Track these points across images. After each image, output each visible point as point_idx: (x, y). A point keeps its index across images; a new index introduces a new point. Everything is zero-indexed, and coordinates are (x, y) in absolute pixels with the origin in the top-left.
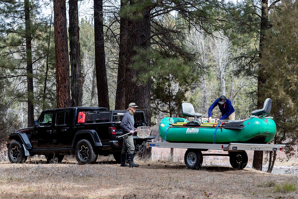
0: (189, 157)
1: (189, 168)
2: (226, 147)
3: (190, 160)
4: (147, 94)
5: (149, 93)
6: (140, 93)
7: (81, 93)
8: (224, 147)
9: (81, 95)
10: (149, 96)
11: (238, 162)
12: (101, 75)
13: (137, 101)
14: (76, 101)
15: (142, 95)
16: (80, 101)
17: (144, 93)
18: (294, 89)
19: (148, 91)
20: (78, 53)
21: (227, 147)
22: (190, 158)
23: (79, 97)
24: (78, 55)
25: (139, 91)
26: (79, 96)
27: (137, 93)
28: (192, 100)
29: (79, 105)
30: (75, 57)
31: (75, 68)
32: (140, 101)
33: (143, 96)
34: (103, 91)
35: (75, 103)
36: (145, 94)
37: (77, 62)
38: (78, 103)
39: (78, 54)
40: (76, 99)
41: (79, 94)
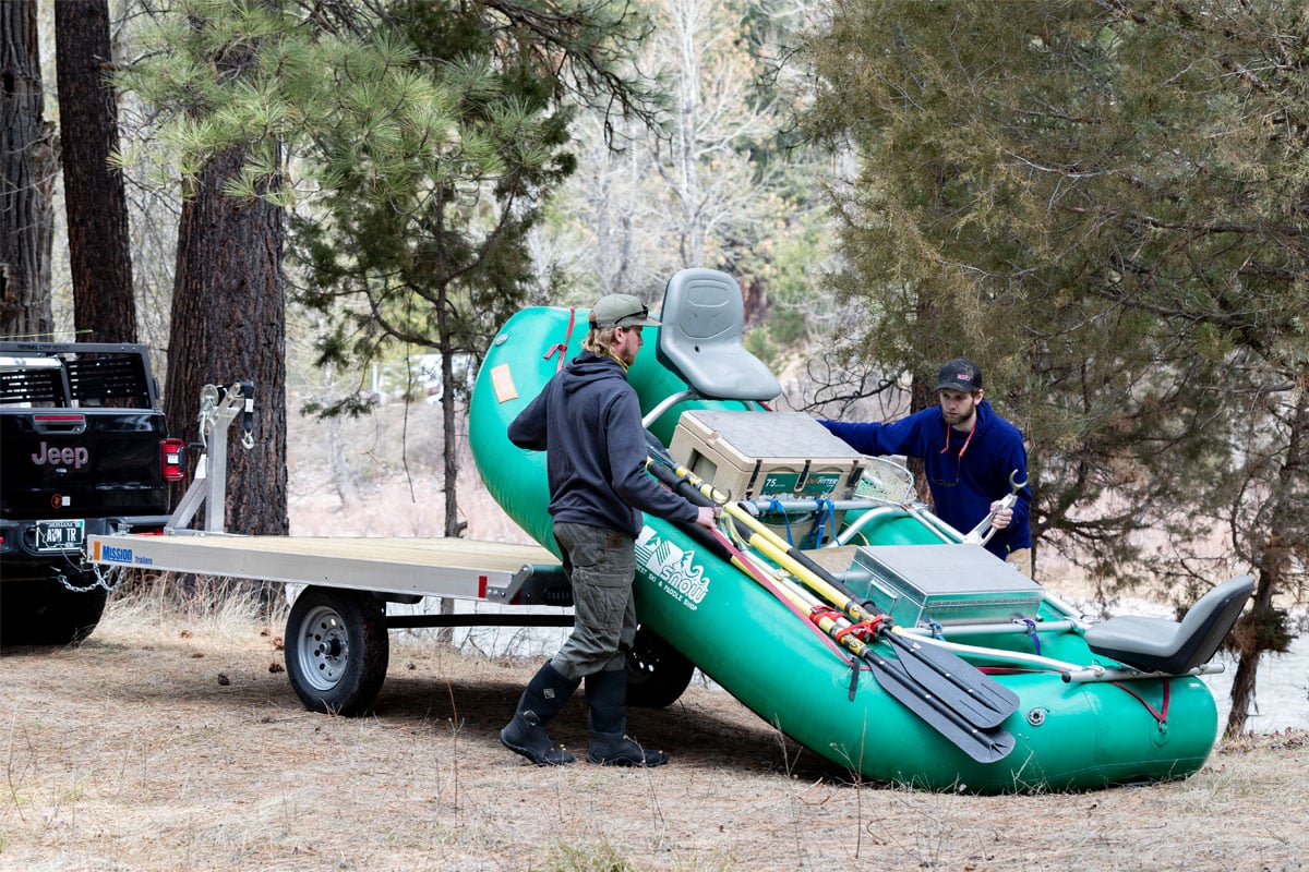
0: (309, 635)
1: (311, 702)
2: (499, 590)
3: (317, 653)
4: (261, 243)
5: (269, 236)
6: (217, 239)
7: (41, 230)
8: (493, 589)
9: (41, 238)
10: (270, 254)
11: (642, 665)
12: (88, 134)
13: (201, 278)
14: (11, 273)
15: (230, 247)
16: (33, 272)
17: (241, 239)
18: (985, 225)
19: (268, 224)
20: (26, 15)
21: (506, 586)
22: (315, 645)
23: (31, 251)
24: (23, 22)
25: (213, 226)
26: (30, 245)
27: (202, 238)
28: (560, 275)
29: (30, 291)
30: (9, 34)
31: (10, 96)
32: (217, 280)
33: (237, 251)
34: (95, 222)
35: (8, 282)
36: (246, 240)
37: (19, 62)
38: (22, 283)
39: (23, 17)
40: (13, 263)
41: (29, 231)
